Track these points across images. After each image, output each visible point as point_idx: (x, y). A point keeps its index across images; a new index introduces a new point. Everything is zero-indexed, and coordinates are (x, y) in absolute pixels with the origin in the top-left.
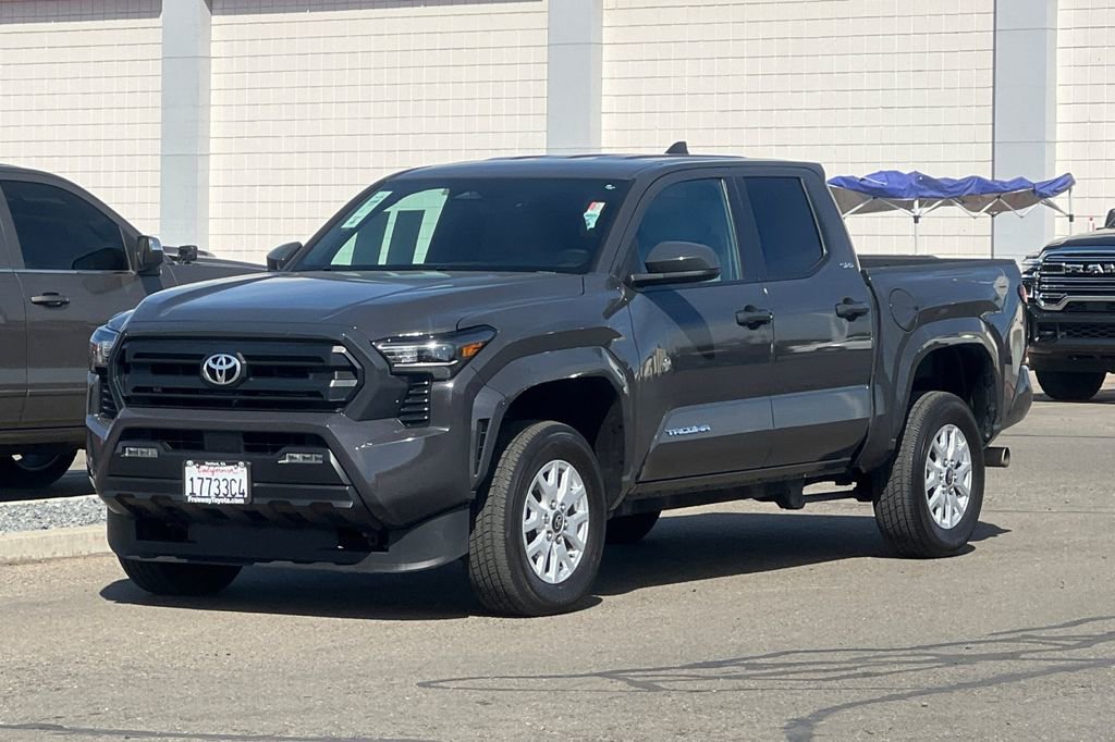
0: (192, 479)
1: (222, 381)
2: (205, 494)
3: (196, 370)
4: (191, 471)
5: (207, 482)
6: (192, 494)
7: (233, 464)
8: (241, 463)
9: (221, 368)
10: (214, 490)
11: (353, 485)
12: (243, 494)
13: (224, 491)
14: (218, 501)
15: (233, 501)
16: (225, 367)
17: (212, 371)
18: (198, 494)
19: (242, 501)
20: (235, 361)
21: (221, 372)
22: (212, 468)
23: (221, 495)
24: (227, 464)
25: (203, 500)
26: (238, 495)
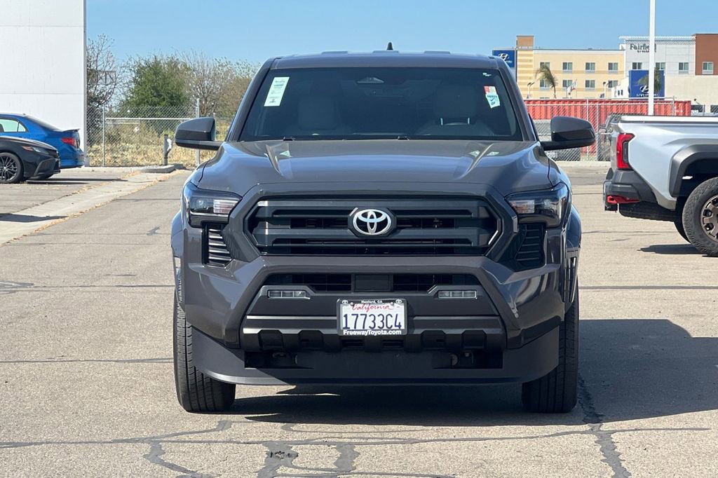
0: (346, 316)
1: (372, 232)
2: (359, 326)
3: (345, 223)
4: (346, 309)
5: (361, 319)
6: (346, 328)
7: (390, 301)
8: (399, 300)
9: (372, 221)
10: (369, 323)
11: (499, 315)
12: (400, 326)
13: (379, 324)
14: (375, 333)
15: (390, 333)
16: (376, 220)
17: (362, 225)
18: (352, 328)
19: (399, 332)
20: (384, 216)
21: (372, 225)
22: (367, 306)
23: (376, 328)
24: (384, 302)
25: (359, 333)
26: (394, 327)
